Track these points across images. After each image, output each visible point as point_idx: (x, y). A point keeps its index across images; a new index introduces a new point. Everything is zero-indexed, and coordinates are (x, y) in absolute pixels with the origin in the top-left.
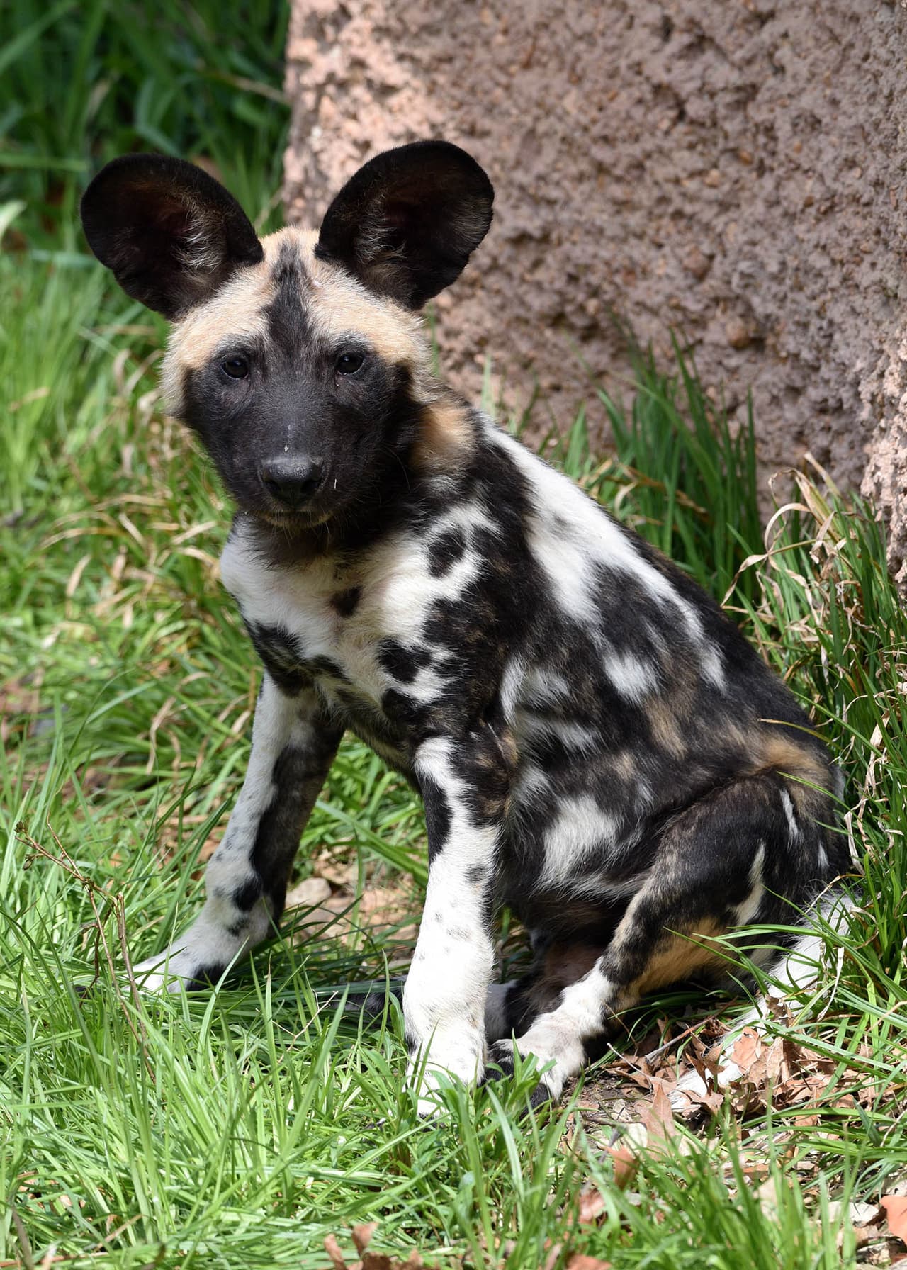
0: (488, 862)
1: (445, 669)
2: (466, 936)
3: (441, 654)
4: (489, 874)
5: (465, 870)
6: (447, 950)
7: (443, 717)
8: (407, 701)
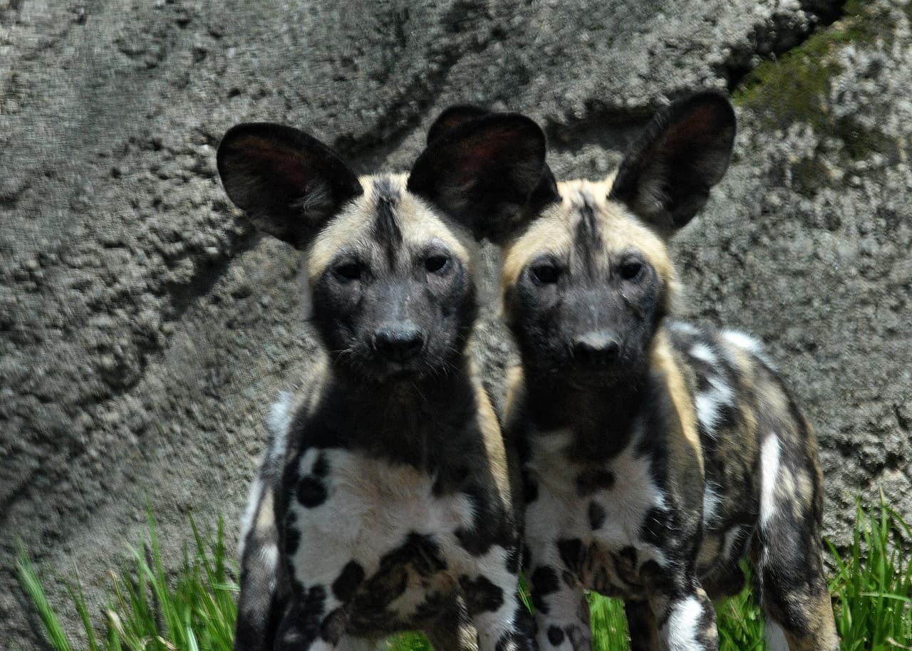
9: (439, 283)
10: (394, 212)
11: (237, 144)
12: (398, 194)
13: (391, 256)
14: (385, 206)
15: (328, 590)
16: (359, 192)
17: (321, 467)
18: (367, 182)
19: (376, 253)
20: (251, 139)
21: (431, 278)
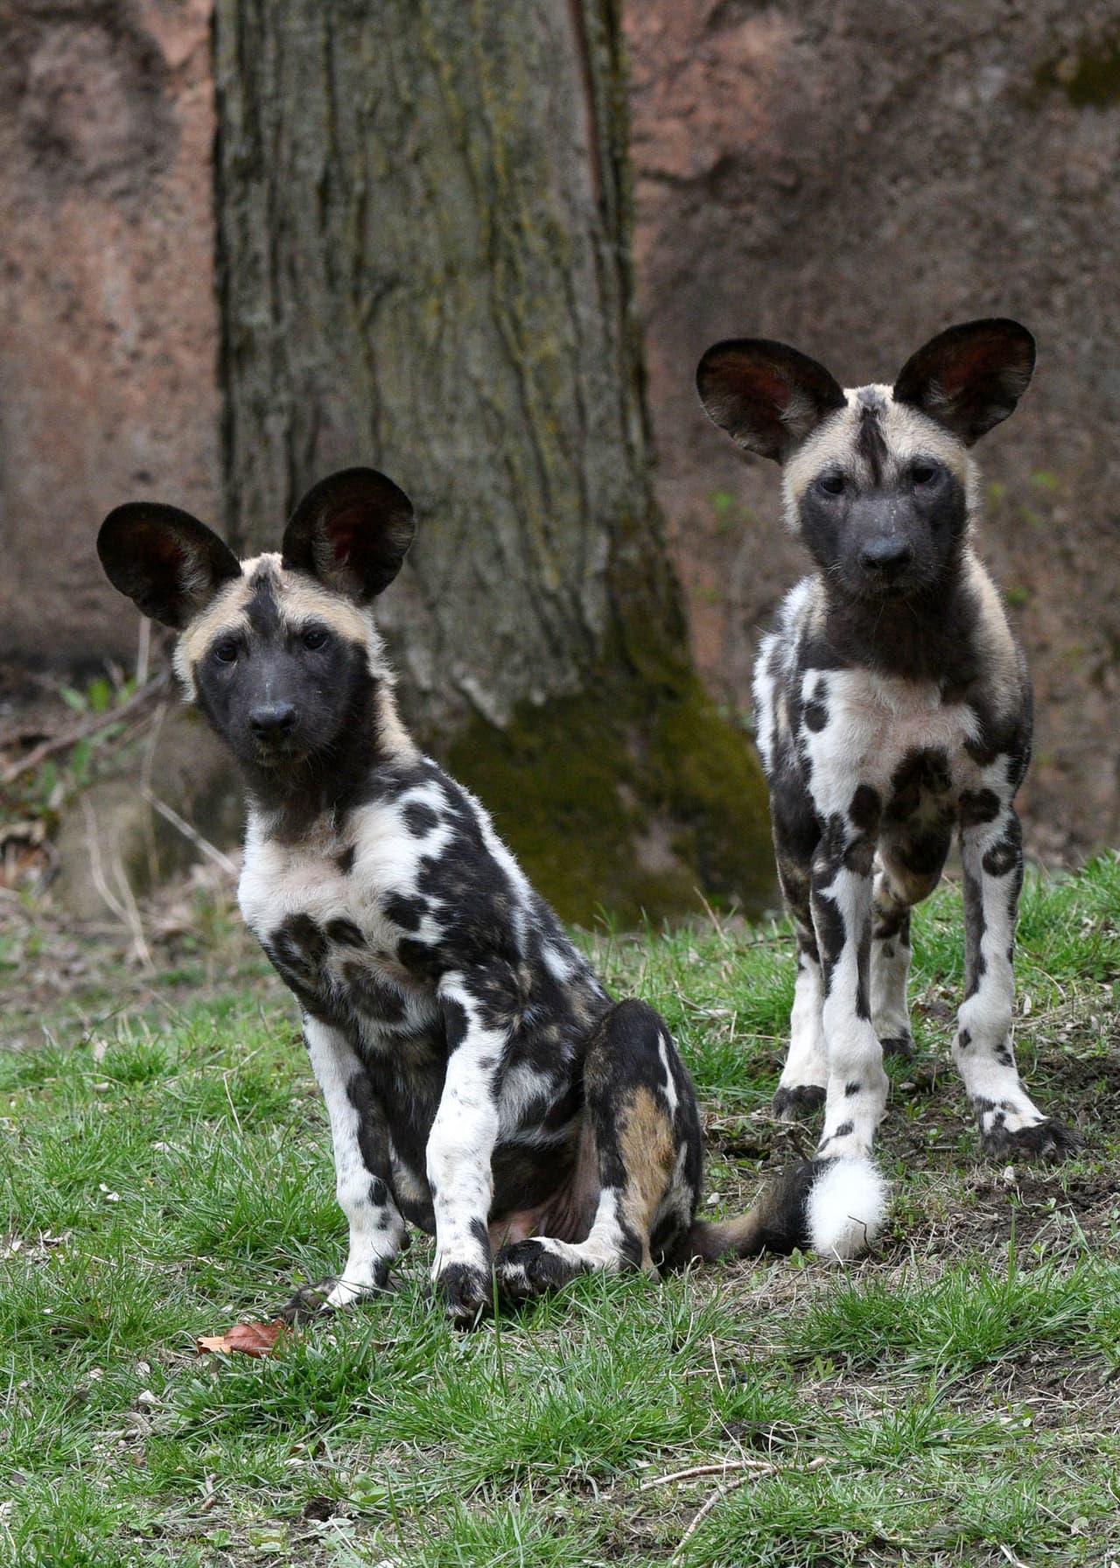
0: (497, 1056)
1: (442, 917)
2: (475, 1105)
3: (434, 903)
4: (497, 1065)
5: (478, 1060)
6: (459, 1114)
7: (448, 954)
8: (419, 945)
9: (928, 494)
10: (879, 422)
11: (715, 363)
12: (884, 405)
13: (876, 470)
14: (870, 416)
15: (846, 817)
16: (843, 403)
17: (821, 691)
18: (850, 394)
19: (861, 468)
20: (732, 356)
21: (917, 490)
